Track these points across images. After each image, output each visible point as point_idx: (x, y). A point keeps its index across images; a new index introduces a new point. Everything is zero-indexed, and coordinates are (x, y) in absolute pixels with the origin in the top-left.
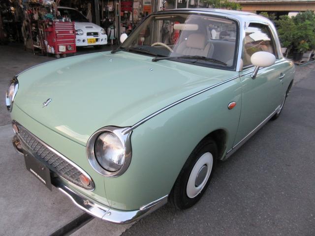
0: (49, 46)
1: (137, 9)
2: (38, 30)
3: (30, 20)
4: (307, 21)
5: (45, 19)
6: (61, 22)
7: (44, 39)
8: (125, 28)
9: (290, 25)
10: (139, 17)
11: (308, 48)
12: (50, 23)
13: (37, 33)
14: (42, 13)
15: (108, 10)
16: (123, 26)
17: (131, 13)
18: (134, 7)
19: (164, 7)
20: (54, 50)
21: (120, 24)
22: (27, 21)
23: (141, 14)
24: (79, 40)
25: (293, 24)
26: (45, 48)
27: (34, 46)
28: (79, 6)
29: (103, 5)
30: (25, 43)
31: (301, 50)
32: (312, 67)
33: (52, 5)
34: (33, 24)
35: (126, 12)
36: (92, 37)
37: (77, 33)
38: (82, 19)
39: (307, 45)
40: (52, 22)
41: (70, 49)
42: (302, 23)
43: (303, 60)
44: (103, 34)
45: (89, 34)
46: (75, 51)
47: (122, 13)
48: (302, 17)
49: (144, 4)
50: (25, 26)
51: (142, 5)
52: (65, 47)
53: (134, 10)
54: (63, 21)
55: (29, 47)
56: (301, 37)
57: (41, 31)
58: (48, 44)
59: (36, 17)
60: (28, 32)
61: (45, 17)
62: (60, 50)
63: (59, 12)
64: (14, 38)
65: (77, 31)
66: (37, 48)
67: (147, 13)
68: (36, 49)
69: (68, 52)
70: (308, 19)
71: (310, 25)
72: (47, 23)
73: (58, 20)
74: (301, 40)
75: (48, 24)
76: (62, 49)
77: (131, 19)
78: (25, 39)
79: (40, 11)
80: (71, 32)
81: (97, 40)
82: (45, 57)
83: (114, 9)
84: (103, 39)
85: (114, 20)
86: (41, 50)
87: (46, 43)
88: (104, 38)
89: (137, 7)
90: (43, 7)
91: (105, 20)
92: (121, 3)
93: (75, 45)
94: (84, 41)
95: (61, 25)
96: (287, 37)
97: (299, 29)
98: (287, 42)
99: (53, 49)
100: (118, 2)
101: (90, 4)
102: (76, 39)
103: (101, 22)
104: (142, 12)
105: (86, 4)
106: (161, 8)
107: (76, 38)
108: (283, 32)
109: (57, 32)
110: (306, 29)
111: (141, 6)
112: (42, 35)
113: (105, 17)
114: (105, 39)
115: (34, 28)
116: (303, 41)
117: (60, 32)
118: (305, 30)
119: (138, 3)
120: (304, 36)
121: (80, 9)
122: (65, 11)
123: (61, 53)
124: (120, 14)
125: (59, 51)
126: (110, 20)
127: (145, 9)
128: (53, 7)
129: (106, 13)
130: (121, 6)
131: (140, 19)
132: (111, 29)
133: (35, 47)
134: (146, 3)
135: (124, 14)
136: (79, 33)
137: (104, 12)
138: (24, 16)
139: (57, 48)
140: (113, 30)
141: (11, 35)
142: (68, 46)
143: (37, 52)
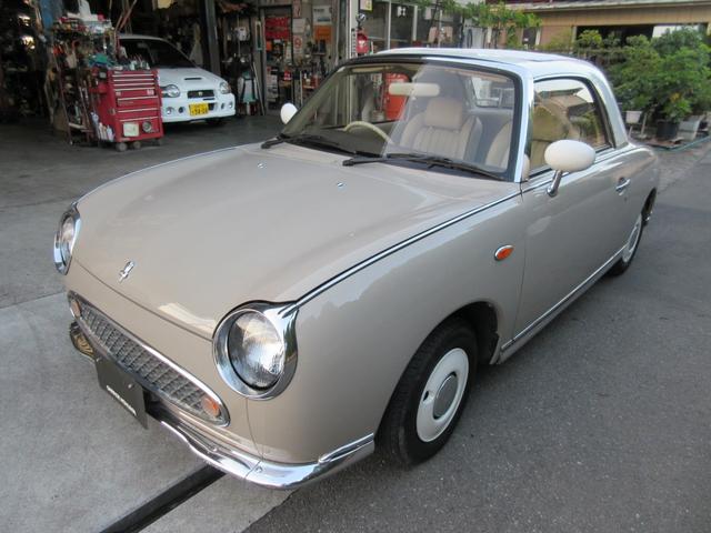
0: (101, 124)
1: (300, 34)
2: (77, 90)
3: (58, 69)
4: (684, 48)
5: (90, 67)
6: (126, 71)
7: (90, 109)
8: (276, 77)
9: (649, 58)
10: (305, 50)
11: (688, 110)
12: (103, 75)
13: (75, 96)
14: (85, 52)
15: (237, 39)
16: (273, 73)
17: (289, 43)
18: (295, 30)
19: (360, 28)
20: (113, 132)
21: (266, 68)
22: (54, 70)
23: (309, 44)
24: (170, 109)
25: (657, 54)
26: (95, 130)
27: (70, 124)
28: (173, 32)
29: (226, 28)
30: (52, 118)
31: (673, 115)
32: (699, 153)
33: (106, 33)
34: (68, 78)
35: (277, 41)
36: (199, 101)
37: (164, 92)
38: (177, 61)
39: (686, 104)
40: (105, 71)
41: (149, 129)
42: (673, 53)
43: (679, 138)
44: (224, 93)
45: (192, 94)
46: (161, 134)
47: (269, 43)
48: (672, 40)
49: (316, 23)
50: (51, 82)
51: (312, 26)
52: (136, 127)
53: (295, 37)
54: (133, 67)
55: (59, 127)
56: (673, 86)
57: (84, 93)
58: (99, 121)
59: (71, 61)
60: (56, 94)
61: (92, 61)
62: (126, 134)
63: (123, 49)
64: (31, 108)
65: (164, 88)
66: (75, 129)
67: (323, 43)
68: (75, 132)
69: (145, 137)
70: (687, 44)
71: (692, 57)
72: (94, 74)
73: (121, 68)
74: (673, 93)
75: (98, 77)
76: (131, 130)
77: (288, 56)
78: (52, 110)
79: (80, 48)
80: (150, 92)
81: (211, 106)
82: (94, 149)
83: (251, 34)
84: (225, 105)
85: (252, 60)
86: (84, 133)
87: (95, 118)
88: (227, 103)
89: (302, 31)
90: (87, 38)
91: (230, 60)
92: (267, 22)
93: (159, 120)
94: (181, 110)
95: (127, 77)
96: (642, 85)
97: (667, 67)
98: (642, 97)
99: (110, 131)
100: (260, 20)
101: (198, 27)
102: (164, 108)
103: (222, 65)
104: (313, 41)
105: (190, 26)
106: (353, 30)
107: (161, 104)
108: (635, 74)
109: (118, 94)
110: (682, 67)
111: (309, 27)
112: (85, 101)
113: (230, 55)
114: (231, 104)
115: (69, 86)
116: (677, 96)
117: (125, 94)
118: (679, 69)
119: (303, 21)
120: (678, 82)
121: (176, 38)
122: (140, 45)
123: (128, 139)
124: (266, 46)
125: (123, 136)
126: (243, 61)
127: (319, 35)
128: (108, 40)
129: (233, 45)
130: (266, 28)
131: (307, 56)
132: (245, 80)
133: (71, 128)
134: (319, 20)
135: (273, 46)
136: (169, 92)
137: (229, 42)
138: (47, 60)
139: (118, 130)
140: (249, 83)
141: (25, 101)
142: (145, 124)
143: (77, 138)
